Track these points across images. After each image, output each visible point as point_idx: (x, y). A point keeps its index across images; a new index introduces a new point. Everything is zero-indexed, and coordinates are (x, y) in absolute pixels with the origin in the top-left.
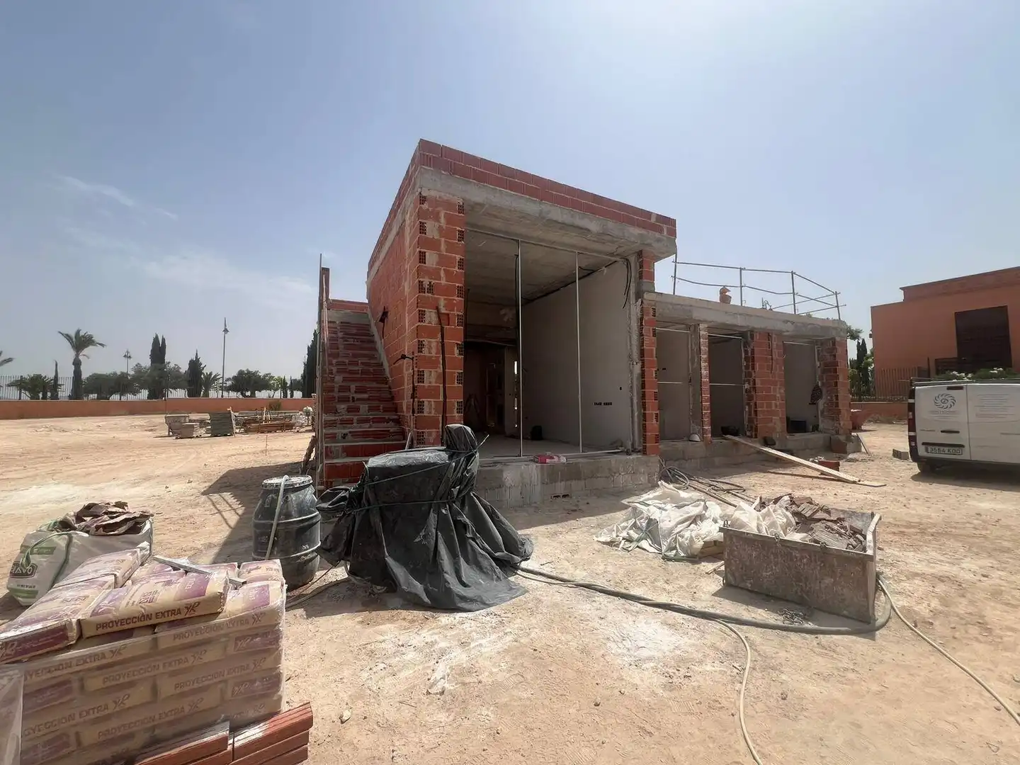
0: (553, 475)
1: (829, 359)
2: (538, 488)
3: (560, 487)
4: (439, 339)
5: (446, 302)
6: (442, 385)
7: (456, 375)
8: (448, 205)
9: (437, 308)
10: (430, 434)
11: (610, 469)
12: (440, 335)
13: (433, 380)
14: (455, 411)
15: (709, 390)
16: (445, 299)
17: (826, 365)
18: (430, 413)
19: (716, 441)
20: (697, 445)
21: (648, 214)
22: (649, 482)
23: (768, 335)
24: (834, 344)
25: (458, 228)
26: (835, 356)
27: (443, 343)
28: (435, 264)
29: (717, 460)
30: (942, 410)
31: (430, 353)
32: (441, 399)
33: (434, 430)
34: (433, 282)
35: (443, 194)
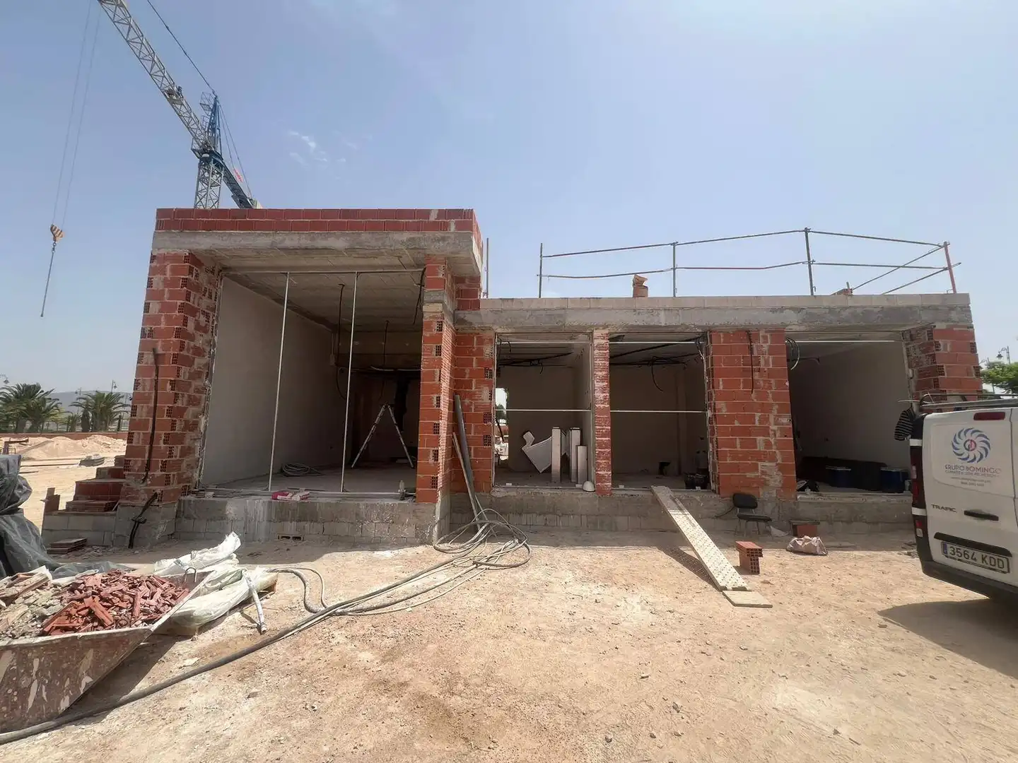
0: (281, 513)
1: (926, 363)
2: (264, 524)
3: (291, 528)
4: (154, 377)
5: (163, 343)
6: (151, 419)
7: (166, 408)
8: (175, 258)
9: (154, 350)
10: (136, 462)
11: (357, 515)
12: (154, 374)
13: (144, 415)
14: (162, 442)
15: (609, 420)
16: (163, 341)
17: (921, 373)
18: (139, 443)
19: (622, 490)
20: (585, 495)
21: (425, 213)
22: (417, 536)
23: (748, 335)
24: (930, 334)
25: (182, 277)
26: (933, 356)
27: (156, 382)
28: (157, 311)
29: (622, 521)
30: (966, 464)
31: (144, 390)
32: (150, 431)
33: (140, 459)
34: (154, 327)
35: (170, 250)
